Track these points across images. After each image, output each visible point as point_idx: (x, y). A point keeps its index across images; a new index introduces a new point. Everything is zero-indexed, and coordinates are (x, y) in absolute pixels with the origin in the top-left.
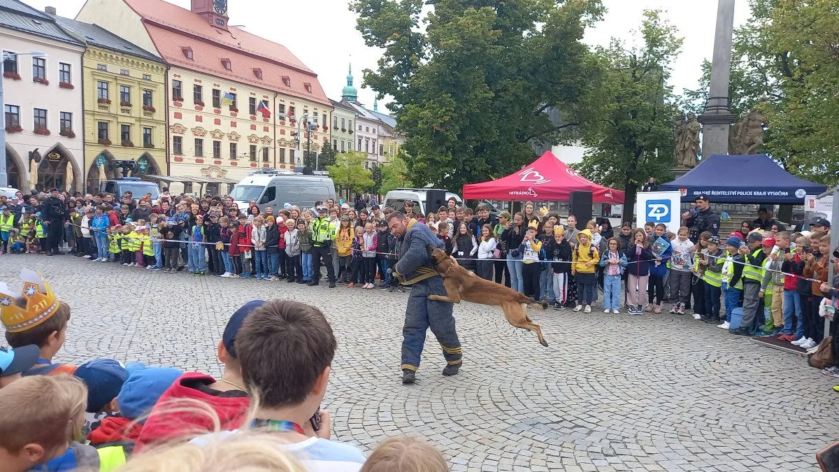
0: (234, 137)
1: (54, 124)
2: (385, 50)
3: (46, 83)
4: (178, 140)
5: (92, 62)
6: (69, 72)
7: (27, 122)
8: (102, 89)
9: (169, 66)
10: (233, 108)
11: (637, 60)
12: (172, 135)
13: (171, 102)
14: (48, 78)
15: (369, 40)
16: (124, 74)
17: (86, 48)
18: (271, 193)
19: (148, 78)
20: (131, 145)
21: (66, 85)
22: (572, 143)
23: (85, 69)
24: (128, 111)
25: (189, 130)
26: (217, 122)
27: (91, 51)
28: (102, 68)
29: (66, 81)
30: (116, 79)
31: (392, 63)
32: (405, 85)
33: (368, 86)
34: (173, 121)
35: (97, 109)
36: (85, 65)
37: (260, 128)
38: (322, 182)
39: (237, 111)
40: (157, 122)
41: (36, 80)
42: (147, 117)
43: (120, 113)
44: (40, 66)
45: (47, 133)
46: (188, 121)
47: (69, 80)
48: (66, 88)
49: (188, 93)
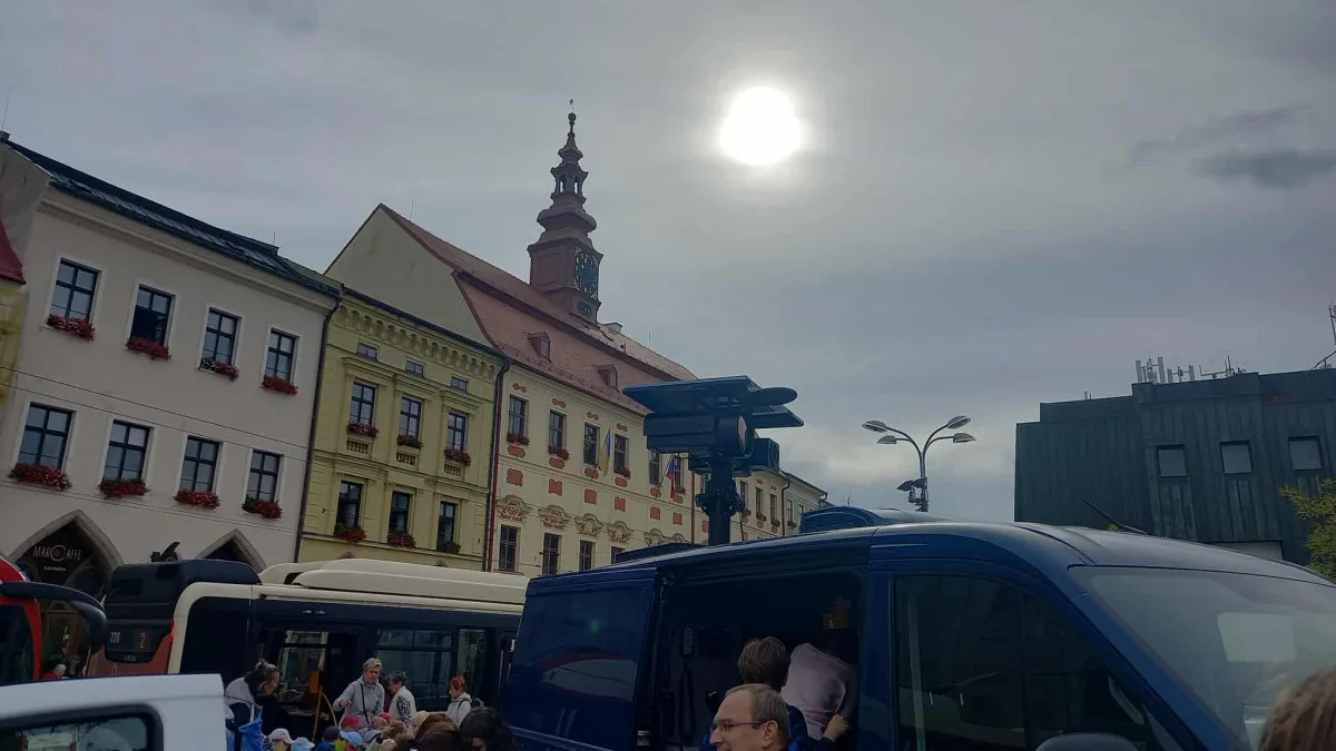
1: (232, 481)
3: (233, 375)
4: (510, 534)
5: (346, 337)
6: (290, 356)
7: (164, 471)
8: (361, 401)
9: (506, 363)
10: (621, 468)
12: (499, 523)
13: (504, 446)
14: (237, 363)
16: (416, 372)
17: (338, 300)
19: (462, 385)
20: (410, 543)
21: (278, 385)
23: (329, 351)
24: (412, 459)
25: (534, 512)
26: (590, 497)
27: (350, 309)
28: (367, 355)
29: (281, 376)
30: (395, 381)
34: (504, 489)
35: (343, 449)
36: (329, 341)
39: (627, 474)
40: (472, 489)
41: (206, 364)
42: (451, 477)
43: (394, 461)
44: (223, 331)
45: (210, 502)
46: (534, 492)
47: (289, 374)
48: (279, 390)
49: (538, 430)
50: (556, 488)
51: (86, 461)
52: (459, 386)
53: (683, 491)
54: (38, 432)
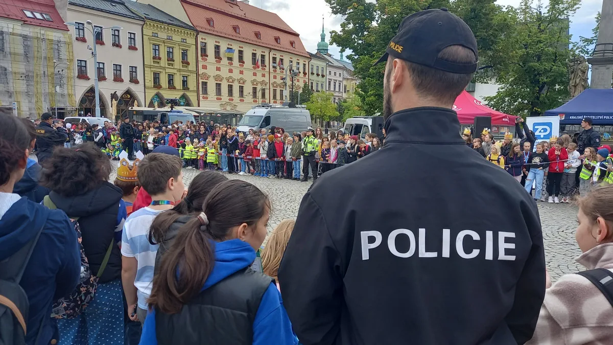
0: (241, 82)
1: (125, 75)
2: (346, 16)
3: (121, 47)
4: (205, 84)
5: (148, 32)
6: (134, 39)
7: (109, 73)
8: (155, 50)
9: (198, 32)
10: (241, 59)
11: (542, 15)
12: (201, 81)
13: (200, 58)
14: (121, 43)
15: (335, 10)
16: (170, 38)
17: (144, 21)
18: (267, 120)
20: (174, 88)
21: (133, 48)
22: (489, 82)
23: (144, 36)
24: (172, 65)
25: (212, 76)
26: (231, 71)
27: (148, 23)
28: (155, 35)
29: (133, 45)
30: (164, 42)
31: (351, 26)
32: (360, 42)
33: (334, 43)
34: (201, 71)
35: (152, 64)
36: (144, 33)
37: (259, 74)
38: (302, 113)
39: (244, 63)
40: (190, 72)
41: (114, 45)
42: (184, 69)
43: (167, 66)
44: (116, 35)
45: (122, 81)
46: (211, 71)
47: (135, 44)
48: (133, 49)
49: (211, 51)
50: (218, 69)
51: (91, 72)
52: (184, 40)
53: (266, 66)
54: (80, 67)
